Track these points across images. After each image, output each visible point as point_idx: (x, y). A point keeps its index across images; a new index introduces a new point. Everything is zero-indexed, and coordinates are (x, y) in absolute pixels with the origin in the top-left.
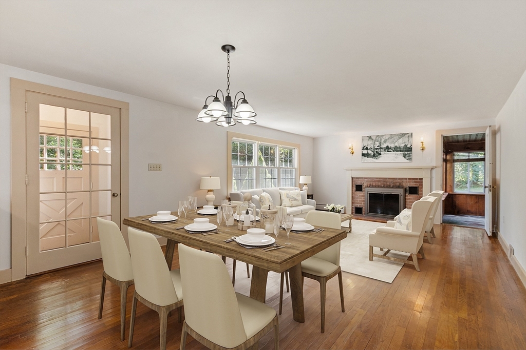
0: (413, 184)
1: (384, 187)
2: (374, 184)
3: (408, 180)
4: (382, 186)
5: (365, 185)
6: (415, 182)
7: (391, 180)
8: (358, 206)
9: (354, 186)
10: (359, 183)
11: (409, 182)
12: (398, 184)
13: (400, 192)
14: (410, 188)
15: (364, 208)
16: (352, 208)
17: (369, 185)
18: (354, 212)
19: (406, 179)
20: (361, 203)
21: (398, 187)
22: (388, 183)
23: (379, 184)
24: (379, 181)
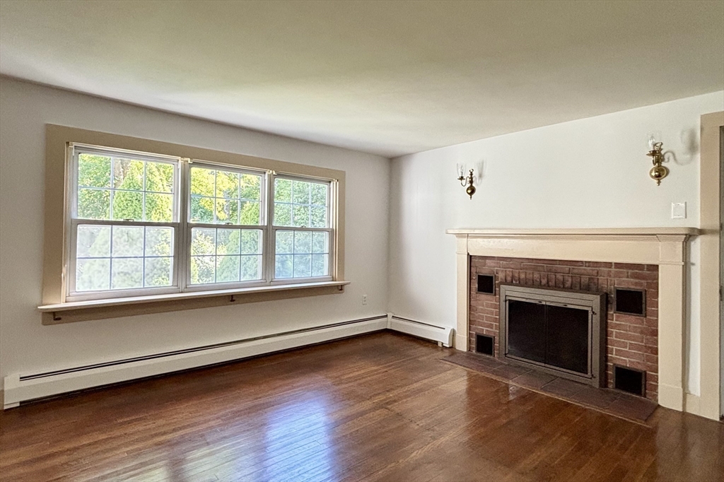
0: (627, 283)
1: (547, 286)
2: (523, 276)
3: (613, 269)
4: (544, 282)
5: (501, 276)
6: (635, 276)
7: (566, 268)
8: (485, 331)
9: (475, 278)
10: (485, 271)
11: (618, 275)
12: (585, 280)
13: (590, 302)
14: (620, 293)
15: (497, 338)
16: (470, 335)
17: (509, 279)
18: (474, 346)
19: (608, 265)
20: (491, 326)
21: (587, 289)
22: (559, 277)
23: (536, 276)
24: (535, 269)
